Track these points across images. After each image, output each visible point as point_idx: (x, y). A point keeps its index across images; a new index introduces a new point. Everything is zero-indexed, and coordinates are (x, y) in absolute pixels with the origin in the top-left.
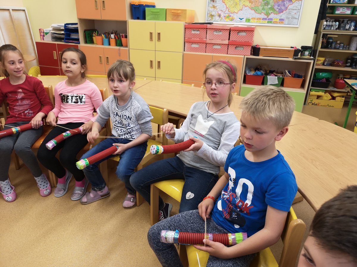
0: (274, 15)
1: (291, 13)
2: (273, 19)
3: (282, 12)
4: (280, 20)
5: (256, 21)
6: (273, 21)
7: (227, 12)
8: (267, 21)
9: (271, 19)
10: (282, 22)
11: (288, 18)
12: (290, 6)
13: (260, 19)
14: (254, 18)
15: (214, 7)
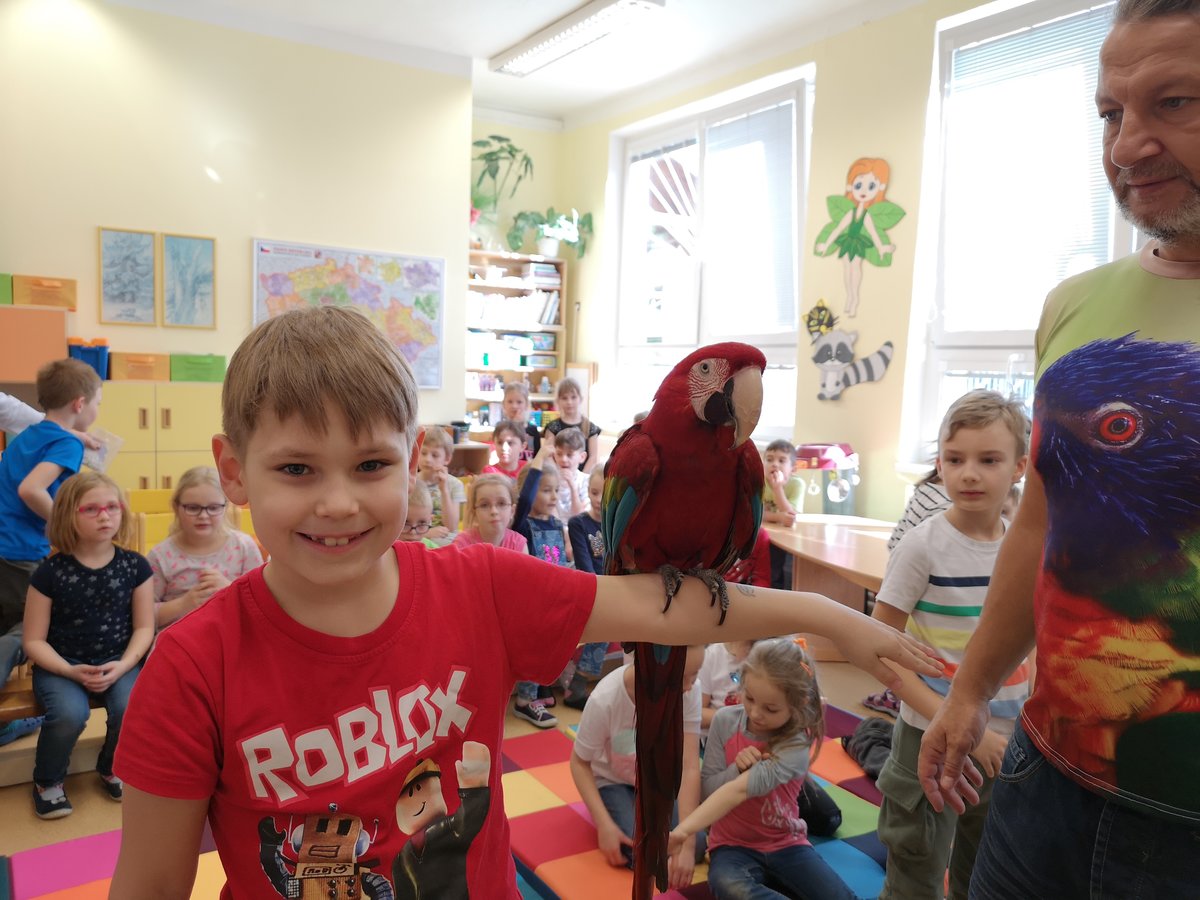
12: (420, 353)
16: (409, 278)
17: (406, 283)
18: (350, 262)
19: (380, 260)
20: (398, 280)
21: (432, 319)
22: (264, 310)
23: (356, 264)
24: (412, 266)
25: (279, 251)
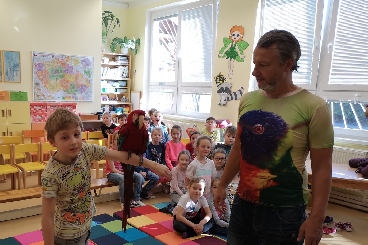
0: (79, 95)
1: (87, 93)
3: (83, 93)
5: (68, 98)
6: (79, 98)
7: (48, 93)
8: (75, 98)
9: (77, 97)
10: (84, 99)
11: (86, 96)
12: (86, 89)
13: (70, 97)
14: (67, 97)
15: (39, 90)
16: (82, 64)
17: (81, 66)
18: (63, 59)
19: (73, 58)
20: (78, 65)
21: (90, 78)
22: (36, 76)
23: (65, 59)
24: (83, 60)
25: (40, 55)
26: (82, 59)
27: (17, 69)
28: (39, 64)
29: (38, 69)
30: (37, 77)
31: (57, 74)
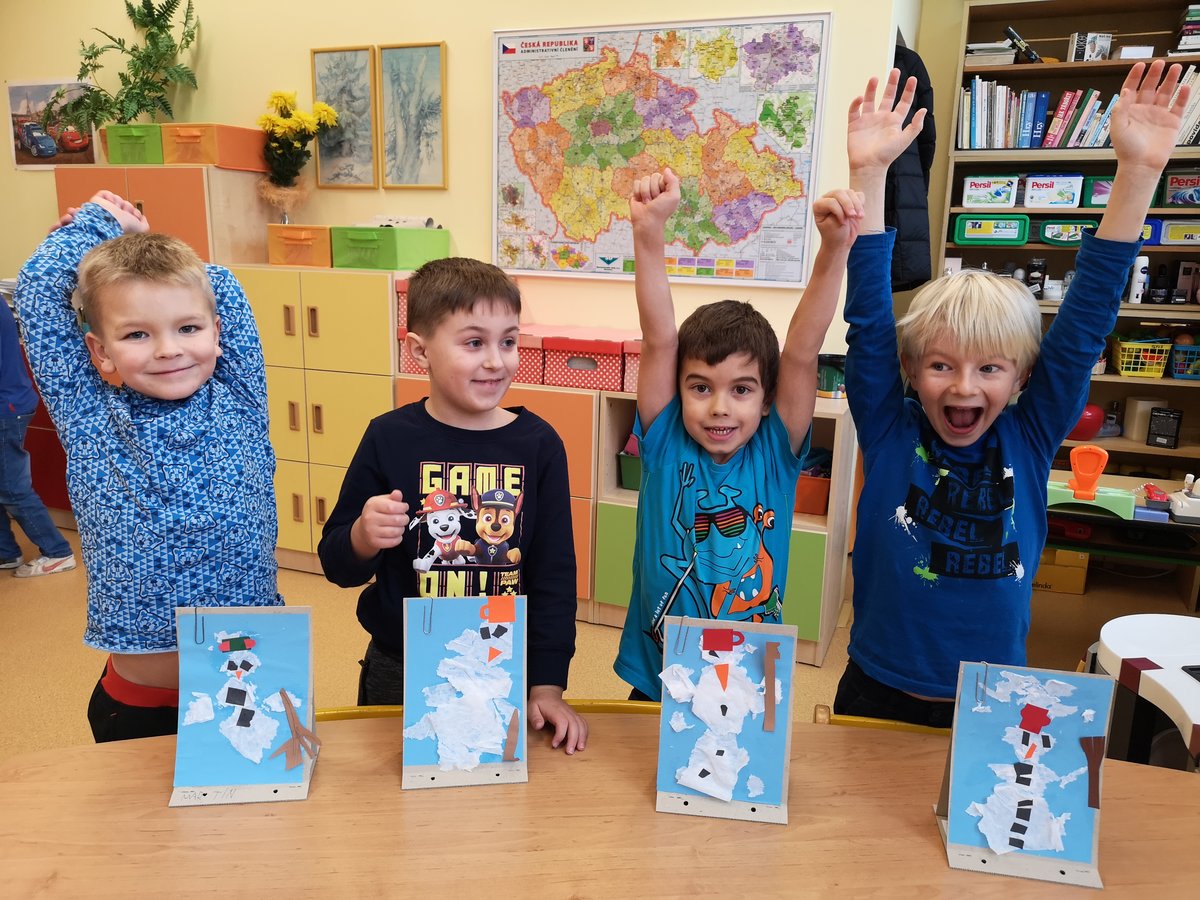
0: (718, 247)
1: (772, 239)
2: (716, 260)
3: (745, 236)
4: (738, 263)
6: (716, 267)
7: (560, 237)
8: (695, 268)
9: (709, 261)
10: (747, 273)
11: (765, 258)
12: (767, 215)
15: (517, 221)
16: (754, 65)
17: (746, 76)
18: (641, 50)
19: (697, 35)
20: (729, 72)
21: (797, 145)
22: (508, 153)
23: (652, 51)
24: (760, 40)
25: (529, 47)
26: (756, 34)
27: (431, 125)
28: (522, 93)
29: (517, 117)
30: (513, 159)
31: (605, 139)
